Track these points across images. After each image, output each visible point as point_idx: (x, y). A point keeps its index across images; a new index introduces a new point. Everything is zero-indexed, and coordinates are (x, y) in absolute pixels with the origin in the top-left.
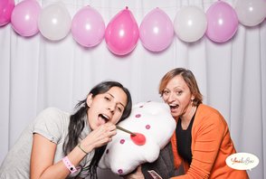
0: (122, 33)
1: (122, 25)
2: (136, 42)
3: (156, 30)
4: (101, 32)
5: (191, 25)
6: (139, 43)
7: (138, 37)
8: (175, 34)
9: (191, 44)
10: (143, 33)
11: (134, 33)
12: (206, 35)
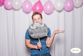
0: (38, 8)
1: (38, 6)
2: (42, 11)
3: (48, 7)
4: (31, 8)
5: (59, 5)
6: (43, 11)
7: (43, 9)
8: (54, 8)
9: (60, 11)
10: (44, 8)
11: (42, 8)
12: (64, 8)
